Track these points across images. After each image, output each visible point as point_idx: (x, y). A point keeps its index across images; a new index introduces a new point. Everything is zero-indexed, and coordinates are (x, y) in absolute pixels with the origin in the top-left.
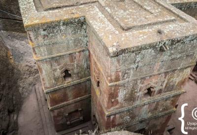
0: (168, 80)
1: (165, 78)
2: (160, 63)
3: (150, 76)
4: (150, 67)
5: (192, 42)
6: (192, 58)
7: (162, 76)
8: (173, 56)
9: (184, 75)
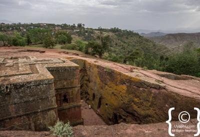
0: (35, 123)
1: (29, 120)
2: (13, 106)
3: (10, 119)
4: (4, 110)
5: (39, 87)
6: (48, 101)
7: (24, 119)
8: (25, 99)
9: (50, 117)
